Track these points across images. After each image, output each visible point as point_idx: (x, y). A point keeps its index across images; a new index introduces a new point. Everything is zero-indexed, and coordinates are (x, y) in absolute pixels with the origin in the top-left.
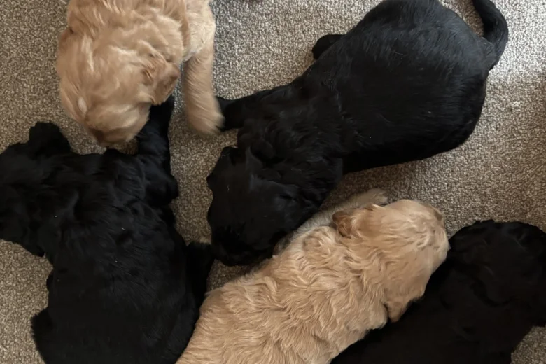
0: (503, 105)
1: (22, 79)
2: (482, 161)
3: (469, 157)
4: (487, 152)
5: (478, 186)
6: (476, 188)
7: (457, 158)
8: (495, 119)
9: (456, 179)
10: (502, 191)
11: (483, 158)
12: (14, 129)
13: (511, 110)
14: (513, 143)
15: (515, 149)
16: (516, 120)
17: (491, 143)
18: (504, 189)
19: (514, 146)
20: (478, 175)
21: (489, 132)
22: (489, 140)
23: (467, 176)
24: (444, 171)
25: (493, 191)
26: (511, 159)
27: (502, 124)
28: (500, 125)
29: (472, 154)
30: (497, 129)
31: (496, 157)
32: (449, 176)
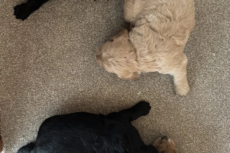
0: (27, 138)
1: (225, 135)
2: (34, 114)
4: (32, 118)
5: (35, 104)
6: (36, 103)
7: (44, 115)
8: (30, 132)
9: (44, 107)
10: (25, 103)
11: (33, 116)
12: (228, 114)
13: (23, 136)
14: (22, 123)
15: (20, 120)
16: (21, 132)
17: (31, 122)
18: (24, 103)
19: (21, 121)
20: (35, 109)
21: (32, 127)
22: (31, 123)
23: (40, 108)
24: (49, 110)
25: (28, 103)
26: (22, 116)
27: (27, 130)
28: (28, 130)
29: (38, 117)
30: (29, 128)
31: (28, 116)
32: (47, 108)
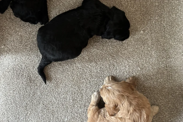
3: (16, 30)
